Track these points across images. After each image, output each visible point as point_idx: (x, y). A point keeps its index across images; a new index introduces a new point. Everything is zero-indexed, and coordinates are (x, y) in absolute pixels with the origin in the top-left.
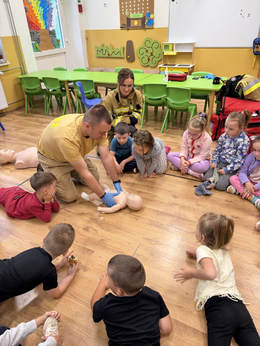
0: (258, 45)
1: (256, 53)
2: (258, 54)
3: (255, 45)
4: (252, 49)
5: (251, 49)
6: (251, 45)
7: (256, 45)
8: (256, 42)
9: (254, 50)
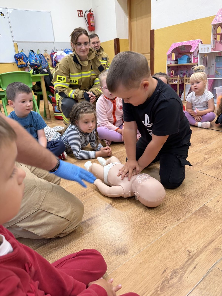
0: (20, 59)
1: (21, 66)
2: (23, 67)
3: (17, 59)
4: (16, 64)
5: (13, 64)
6: (13, 60)
7: (19, 60)
8: (18, 56)
9: (18, 64)
